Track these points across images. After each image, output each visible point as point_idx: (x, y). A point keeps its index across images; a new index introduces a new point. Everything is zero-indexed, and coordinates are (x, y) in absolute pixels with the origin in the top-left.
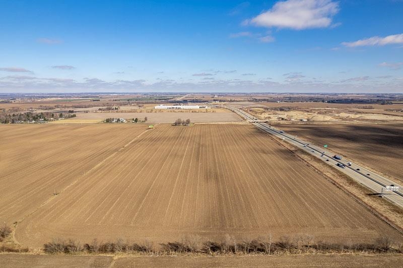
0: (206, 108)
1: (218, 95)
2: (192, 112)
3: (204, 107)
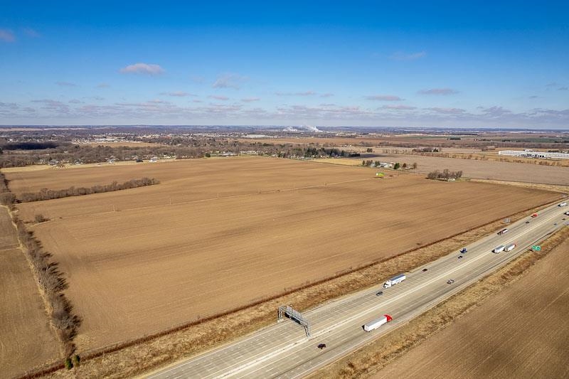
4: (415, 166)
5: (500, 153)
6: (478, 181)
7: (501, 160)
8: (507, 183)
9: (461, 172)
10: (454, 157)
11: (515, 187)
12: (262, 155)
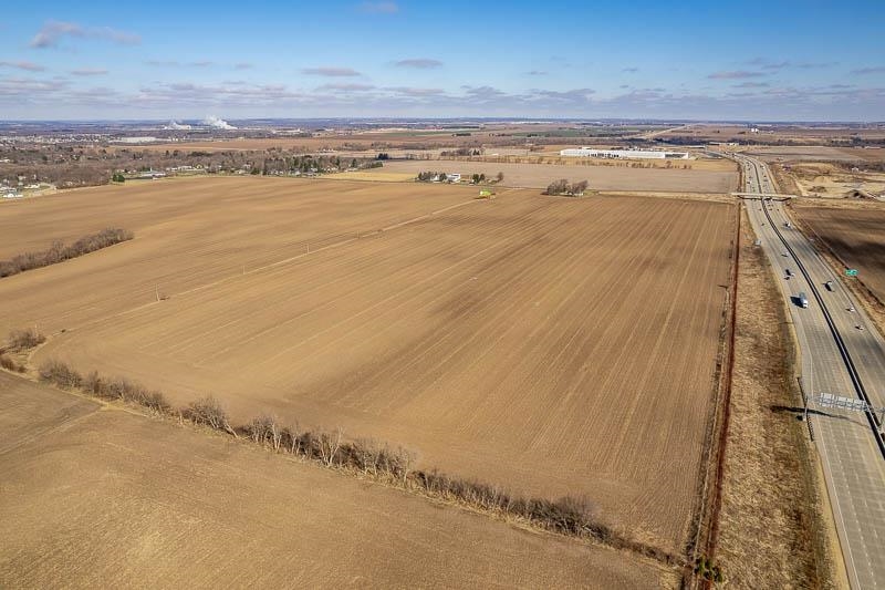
0: (686, 157)
1: (761, 129)
2: (633, 165)
3: (679, 156)
4: (500, 177)
5: (562, 153)
6: (618, 193)
7: (584, 163)
8: (651, 194)
9: (586, 182)
10: (518, 161)
11: (663, 198)
12: (214, 172)
